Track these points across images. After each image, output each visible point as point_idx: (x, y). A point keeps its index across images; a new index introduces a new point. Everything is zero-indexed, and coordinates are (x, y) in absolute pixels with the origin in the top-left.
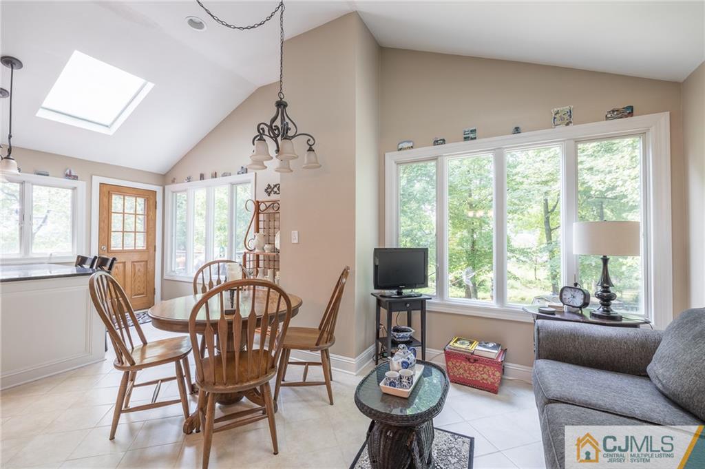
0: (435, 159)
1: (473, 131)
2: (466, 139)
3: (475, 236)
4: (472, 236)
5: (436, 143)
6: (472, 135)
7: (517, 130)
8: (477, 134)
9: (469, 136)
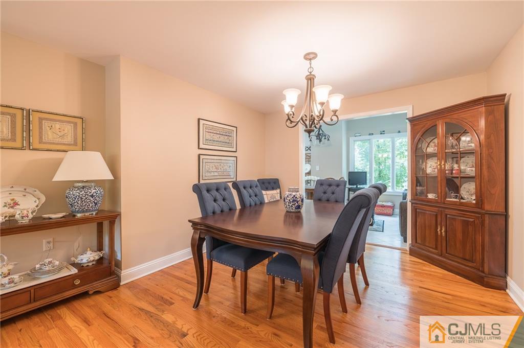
0: (369, 140)
1: (384, 131)
2: (381, 134)
3: (381, 167)
4: (379, 167)
5: (370, 134)
6: (383, 133)
7: (399, 132)
8: (385, 132)
9: (382, 133)
